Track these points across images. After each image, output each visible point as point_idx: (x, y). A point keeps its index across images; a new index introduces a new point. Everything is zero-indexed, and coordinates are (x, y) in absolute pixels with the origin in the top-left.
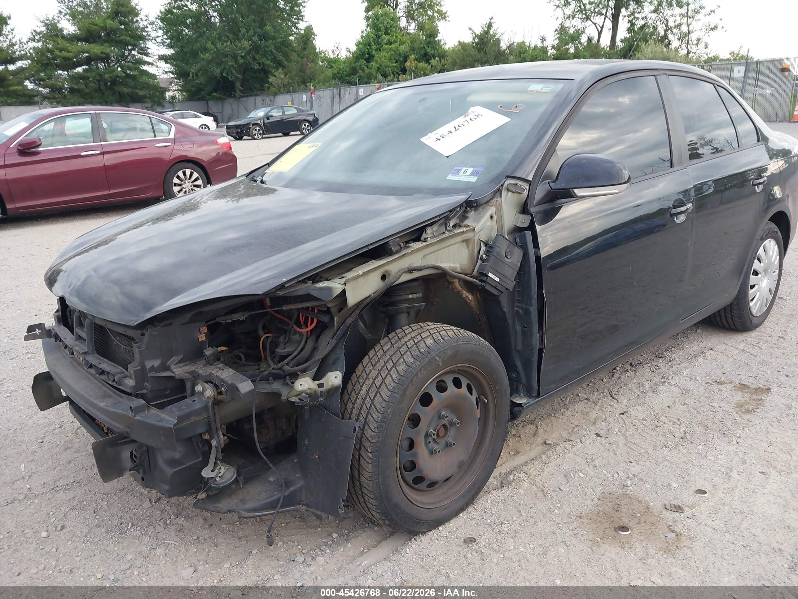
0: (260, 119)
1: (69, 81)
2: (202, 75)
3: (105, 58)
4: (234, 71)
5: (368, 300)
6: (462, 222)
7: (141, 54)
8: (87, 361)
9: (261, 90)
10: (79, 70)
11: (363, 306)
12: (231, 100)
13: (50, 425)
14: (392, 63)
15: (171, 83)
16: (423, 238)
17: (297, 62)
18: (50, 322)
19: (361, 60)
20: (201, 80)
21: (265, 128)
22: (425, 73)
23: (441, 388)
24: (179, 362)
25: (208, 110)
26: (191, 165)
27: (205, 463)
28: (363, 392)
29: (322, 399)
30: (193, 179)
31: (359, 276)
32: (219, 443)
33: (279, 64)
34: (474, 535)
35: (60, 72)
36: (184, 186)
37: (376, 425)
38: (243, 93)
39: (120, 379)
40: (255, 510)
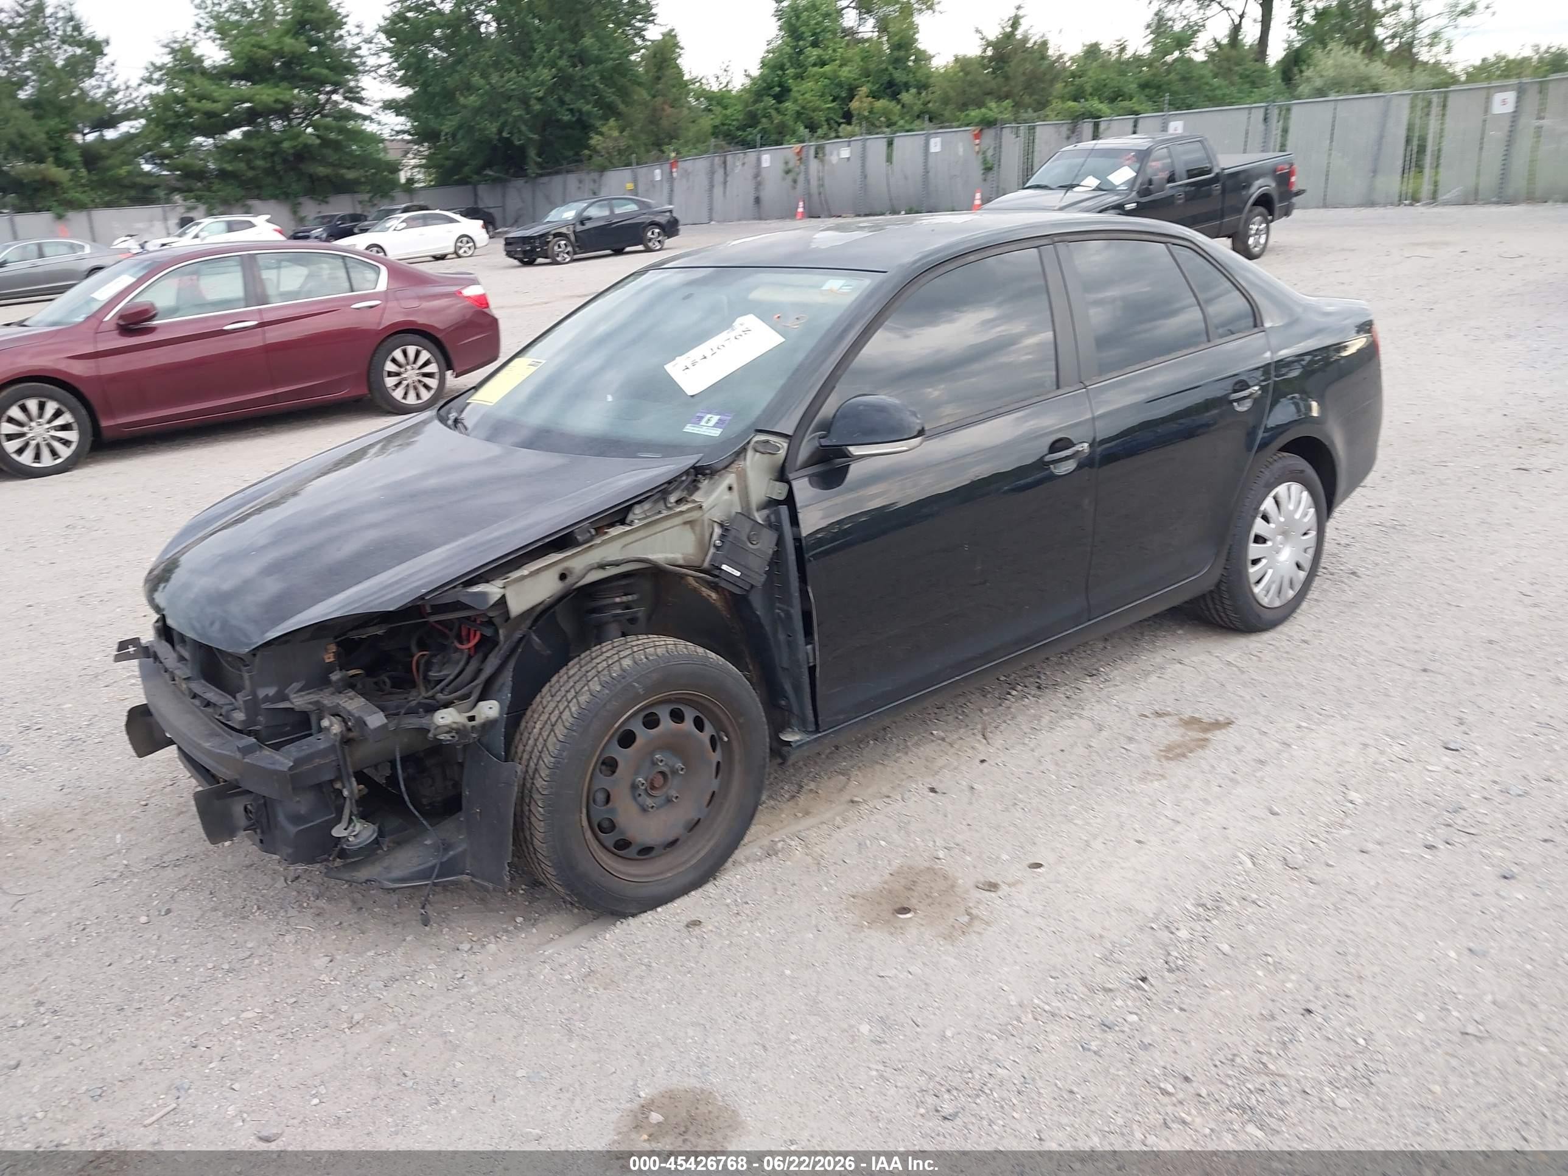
0: (566, 224)
1: (217, 156)
2: (463, 138)
3: (284, 112)
4: (523, 128)
5: (542, 607)
6: (691, 495)
7: (351, 100)
8: (190, 690)
9: (577, 161)
10: (236, 134)
11: (535, 614)
12: (520, 182)
13: (159, 781)
14: (826, 103)
15: (406, 153)
16: (628, 521)
17: (645, 104)
18: (148, 636)
19: (766, 98)
20: (461, 147)
21: (577, 241)
22: (888, 119)
23: (651, 722)
24: (301, 690)
25: (476, 202)
26: (417, 338)
27: (338, 820)
28: (536, 731)
29: (474, 735)
30: (421, 362)
31: (523, 578)
32: (351, 792)
33: (610, 110)
34: (702, 918)
35: (199, 139)
36: (404, 376)
37: (547, 772)
38: (543, 168)
39: (228, 712)
40: (403, 880)
